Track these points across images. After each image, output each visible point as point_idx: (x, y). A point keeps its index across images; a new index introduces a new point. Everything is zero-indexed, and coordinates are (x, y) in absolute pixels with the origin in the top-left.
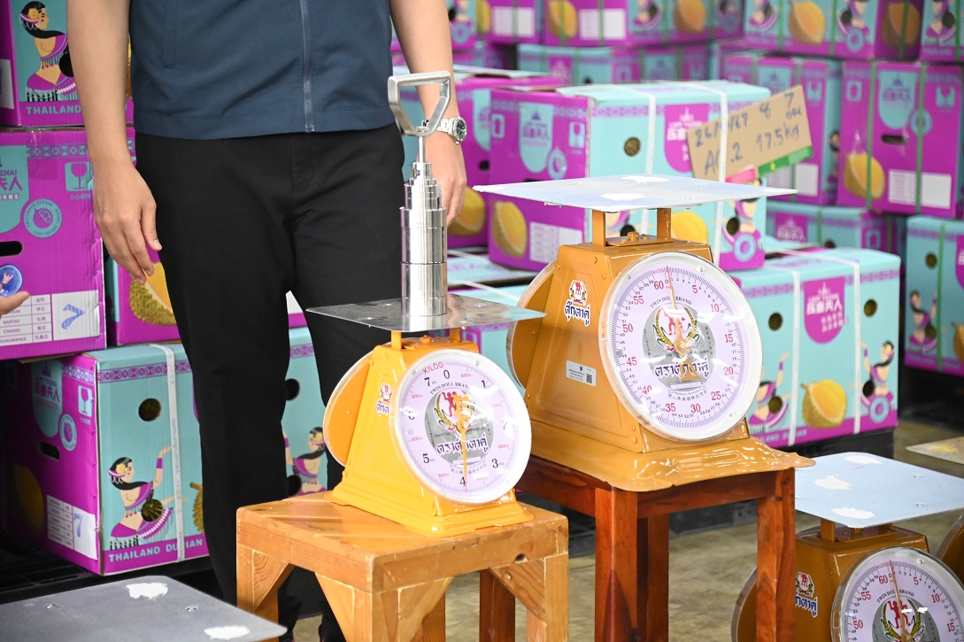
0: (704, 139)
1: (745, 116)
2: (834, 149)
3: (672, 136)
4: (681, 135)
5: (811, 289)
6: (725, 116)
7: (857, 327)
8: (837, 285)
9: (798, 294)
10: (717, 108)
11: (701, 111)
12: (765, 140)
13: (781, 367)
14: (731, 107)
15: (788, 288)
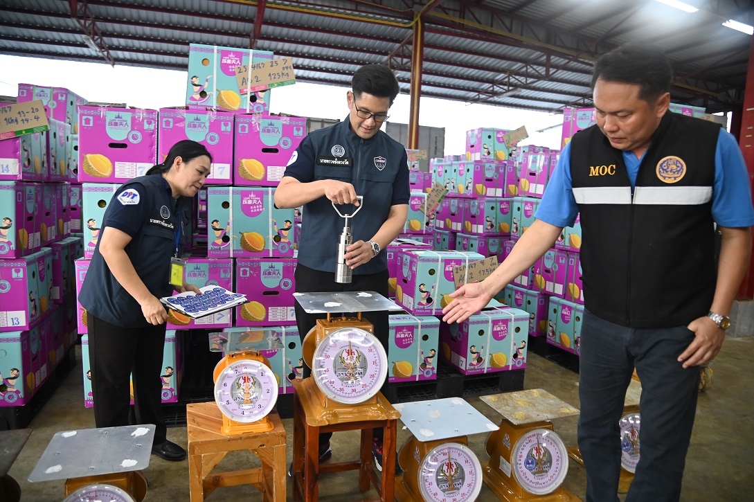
0: (459, 271)
1: (475, 264)
2: (533, 272)
3: (447, 269)
4: (451, 269)
5: (495, 322)
6: (467, 264)
7: (512, 336)
8: (506, 322)
9: (490, 324)
10: (465, 261)
11: (458, 262)
12: (482, 273)
13: (482, 348)
14: (469, 261)
15: (487, 322)
